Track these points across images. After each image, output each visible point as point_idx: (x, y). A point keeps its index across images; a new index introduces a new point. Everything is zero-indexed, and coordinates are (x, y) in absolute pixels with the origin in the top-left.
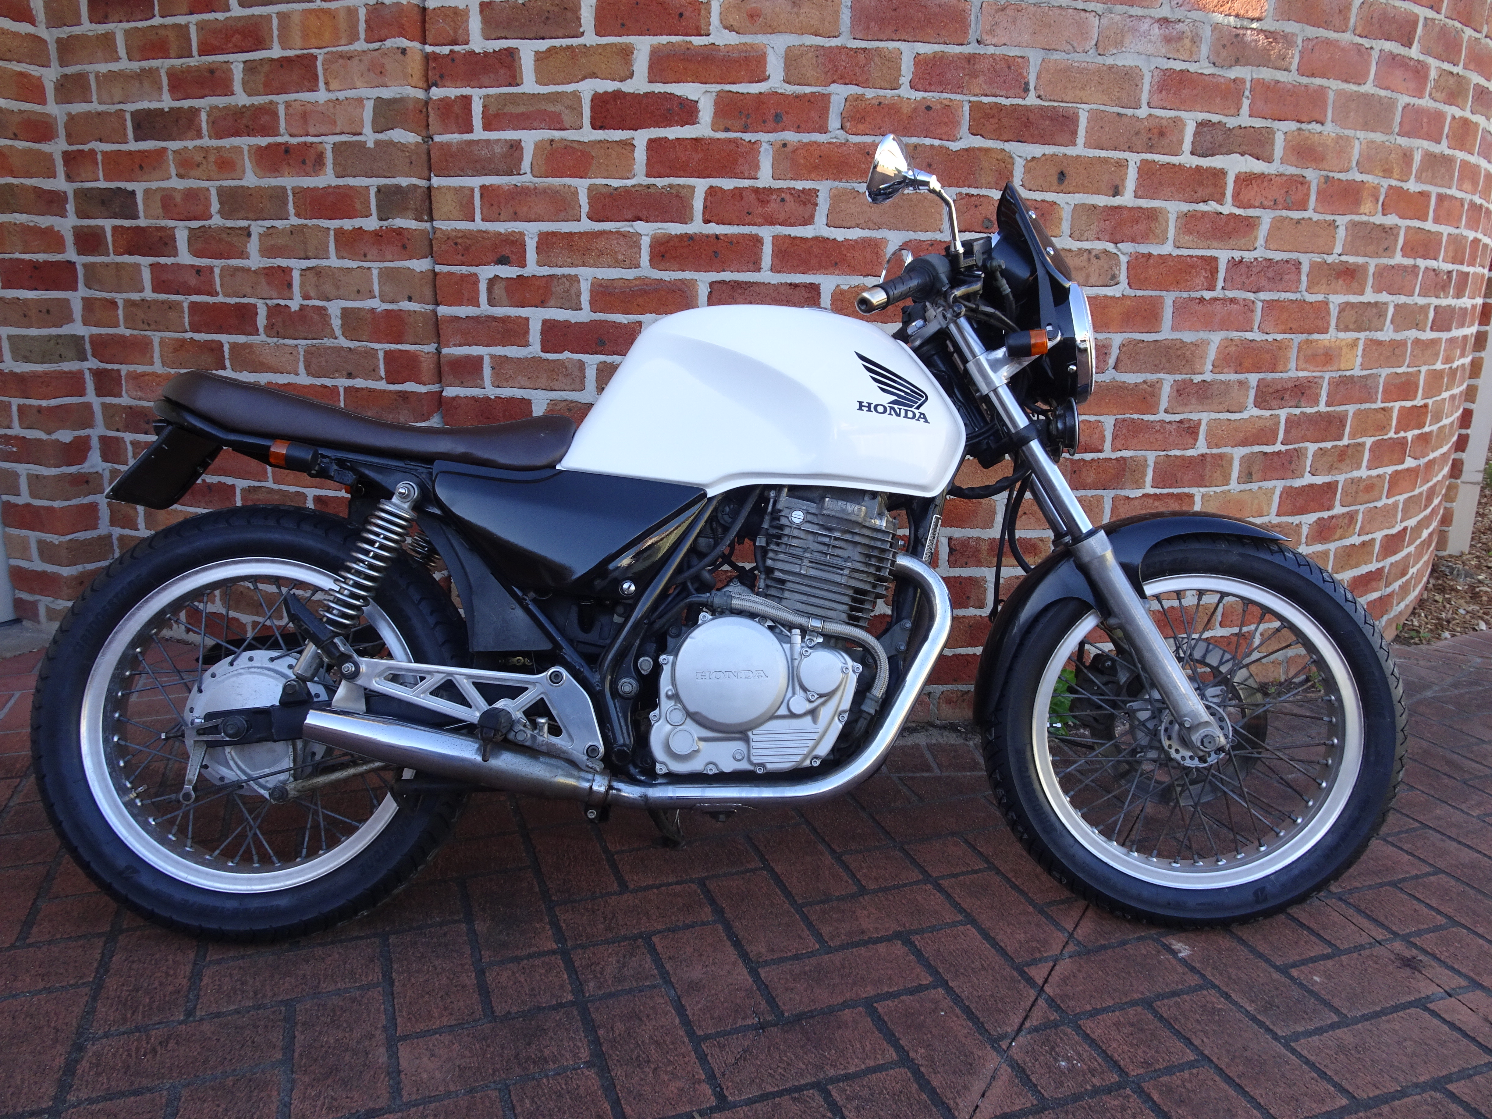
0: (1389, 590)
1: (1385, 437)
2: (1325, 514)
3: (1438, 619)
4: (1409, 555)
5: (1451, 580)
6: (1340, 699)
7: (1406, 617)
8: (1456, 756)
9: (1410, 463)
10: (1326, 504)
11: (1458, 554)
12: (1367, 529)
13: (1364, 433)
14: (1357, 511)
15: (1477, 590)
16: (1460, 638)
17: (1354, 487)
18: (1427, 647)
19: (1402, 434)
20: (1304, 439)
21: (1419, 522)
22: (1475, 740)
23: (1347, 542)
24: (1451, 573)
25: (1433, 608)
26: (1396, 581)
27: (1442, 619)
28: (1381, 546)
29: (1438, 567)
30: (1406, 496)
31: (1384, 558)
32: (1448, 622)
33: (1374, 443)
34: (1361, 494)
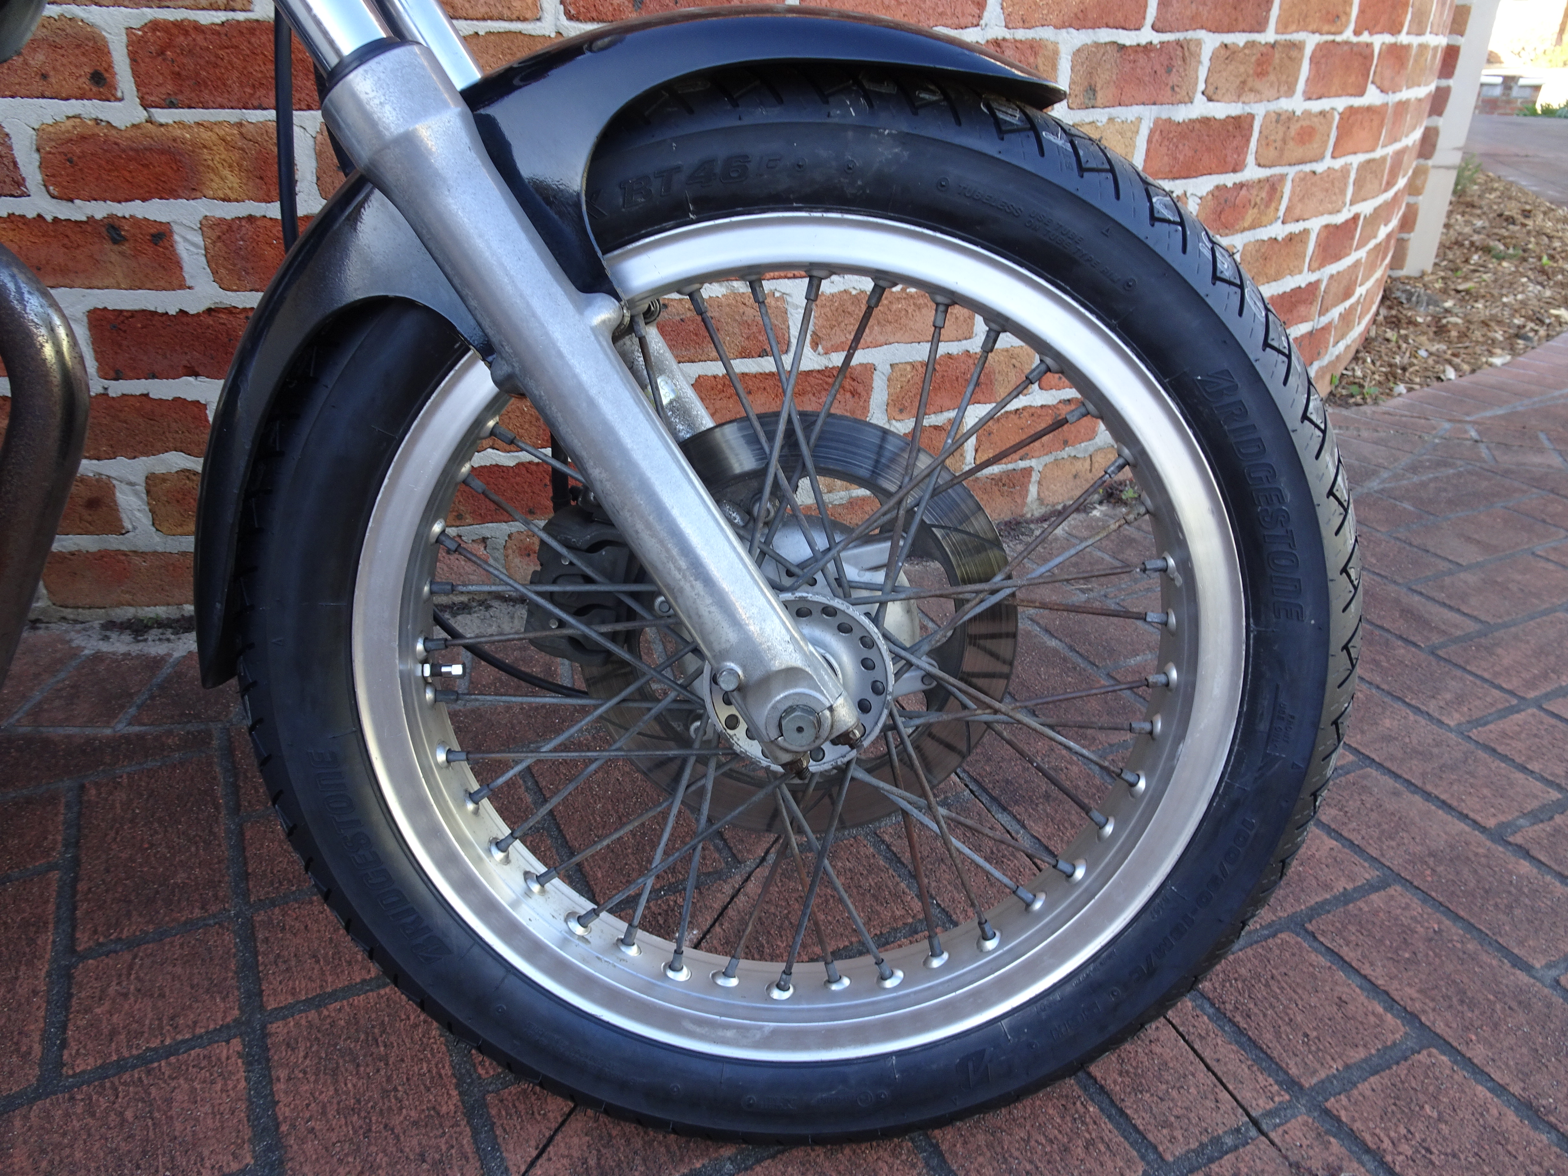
0: (1324, 320)
1: (1338, 38)
2: (1229, 180)
3: (1390, 365)
4: (1357, 264)
5: (1409, 309)
6: (1186, 566)
7: (1344, 364)
8: (1417, 598)
9: (1372, 97)
10: (1232, 158)
11: (1417, 275)
12: (1297, 212)
13: (1303, 24)
14: (1283, 177)
15: (1444, 321)
16: (1420, 392)
17: (1281, 129)
18: (1374, 408)
19: (1365, 37)
20: (1196, 23)
21: (1376, 210)
22: (1447, 565)
23: (1264, 234)
24: (1409, 300)
25: (1383, 349)
26: (1335, 305)
27: (1396, 365)
28: (1318, 244)
29: (1391, 292)
30: (1361, 158)
31: (1321, 266)
32: (1404, 369)
33: (1319, 47)
34: (1291, 144)
